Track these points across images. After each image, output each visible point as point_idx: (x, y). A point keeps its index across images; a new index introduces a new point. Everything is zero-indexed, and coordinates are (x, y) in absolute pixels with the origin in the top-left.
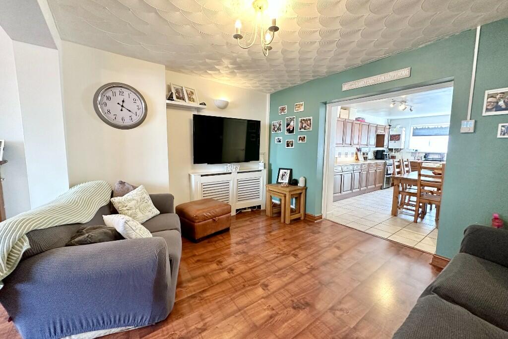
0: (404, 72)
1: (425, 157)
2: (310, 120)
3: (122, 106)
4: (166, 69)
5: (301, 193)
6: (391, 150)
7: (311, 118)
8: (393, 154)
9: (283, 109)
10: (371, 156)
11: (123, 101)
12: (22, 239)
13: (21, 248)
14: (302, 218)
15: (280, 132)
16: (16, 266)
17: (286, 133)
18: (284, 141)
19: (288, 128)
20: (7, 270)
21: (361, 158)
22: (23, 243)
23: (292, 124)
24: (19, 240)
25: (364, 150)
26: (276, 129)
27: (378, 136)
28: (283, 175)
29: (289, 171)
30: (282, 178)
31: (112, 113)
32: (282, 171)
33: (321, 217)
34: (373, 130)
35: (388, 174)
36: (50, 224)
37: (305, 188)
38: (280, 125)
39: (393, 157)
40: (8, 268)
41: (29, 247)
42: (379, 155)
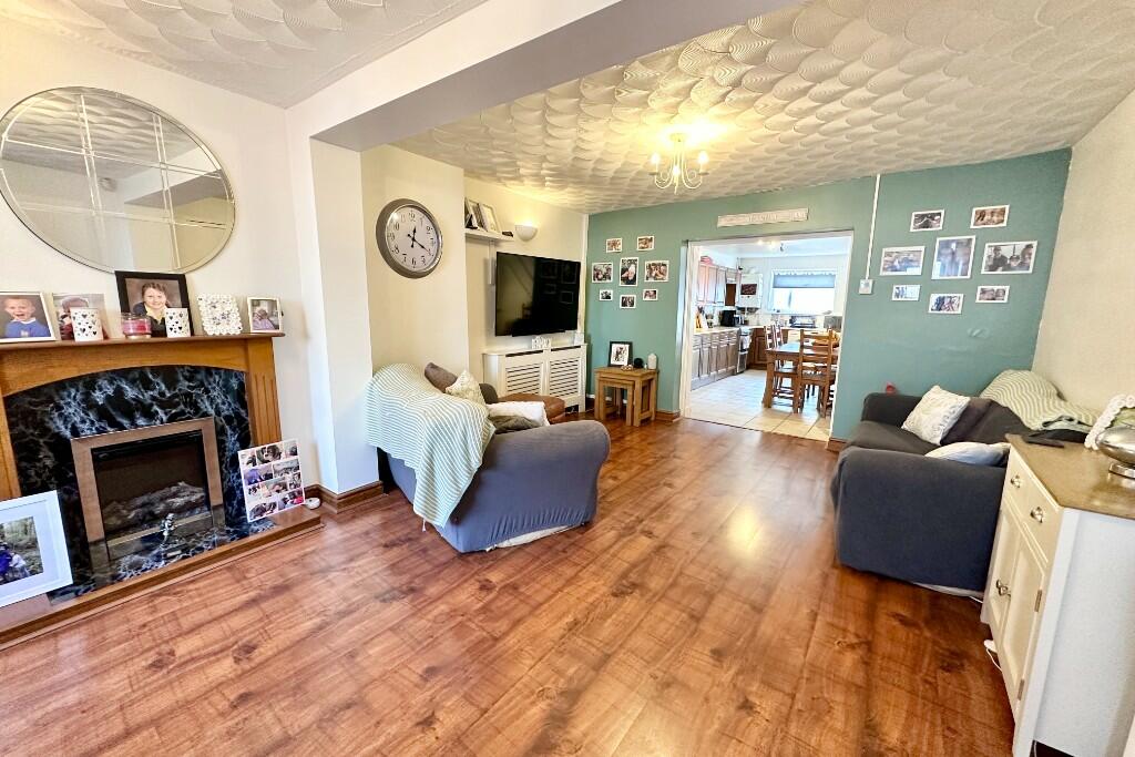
0: (801, 214)
1: (791, 322)
2: (664, 265)
3: (414, 239)
4: (465, 175)
5: (651, 380)
6: (742, 309)
7: (667, 262)
8: (746, 316)
9: (614, 244)
10: (716, 321)
11: (415, 231)
14: (653, 419)
15: (608, 281)
17: (621, 284)
18: (616, 297)
19: (625, 275)
21: (704, 322)
23: (632, 268)
25: (708, 311)
26: (600, 276)
27: (728, 286)
28: (618, 353)
29: (627, 346)
30: (617, 357)
31: (401, 252)
32: (615, 347)
33: (678, 415)
34: (722, 275)
35: (743, 350)
37: (657, 372)
38: (608, 269)
39: (746, 323)
42: (727, 319)
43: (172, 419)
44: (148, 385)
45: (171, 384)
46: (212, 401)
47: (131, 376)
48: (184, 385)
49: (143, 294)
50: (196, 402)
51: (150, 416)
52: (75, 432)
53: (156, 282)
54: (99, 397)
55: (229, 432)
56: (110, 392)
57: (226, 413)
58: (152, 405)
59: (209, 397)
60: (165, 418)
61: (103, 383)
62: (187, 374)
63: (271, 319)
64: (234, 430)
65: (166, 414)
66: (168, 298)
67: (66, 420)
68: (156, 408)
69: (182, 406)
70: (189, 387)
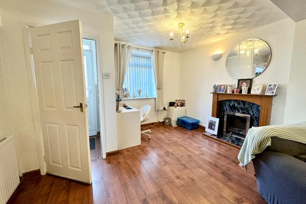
12: (268, 139)
13: (267, 143)
16: (262, 151)
20: (258, 151)
22: (268, 141)
24: (267, 139)
36: (287, 137)
40: (259, 150)
41: (270, 145)
43: (243, 113)
44: (239, 104)
45: (244, 105)
46: (252, 111)
47: (237, 101)
48: (247, 106)
49: (242, 84)
50: (249, 111)
51: (239, 111)
52: (227, 110)
53: (245, 81)
54: (231, 104)
55: (255, 121)
56: (233, 104)
57: (255, 116)
58: (239, 109)
59: (252, 110)
60: (241, 112)
61: (232, 102)
62: (248, 103)
63: (272, 90)
64: (257, 121)
65: (242, 111)
66: (247, 85)
67: (226, 107)
68: (240, 110)
69: (245, 111)
70: (248, 107)
